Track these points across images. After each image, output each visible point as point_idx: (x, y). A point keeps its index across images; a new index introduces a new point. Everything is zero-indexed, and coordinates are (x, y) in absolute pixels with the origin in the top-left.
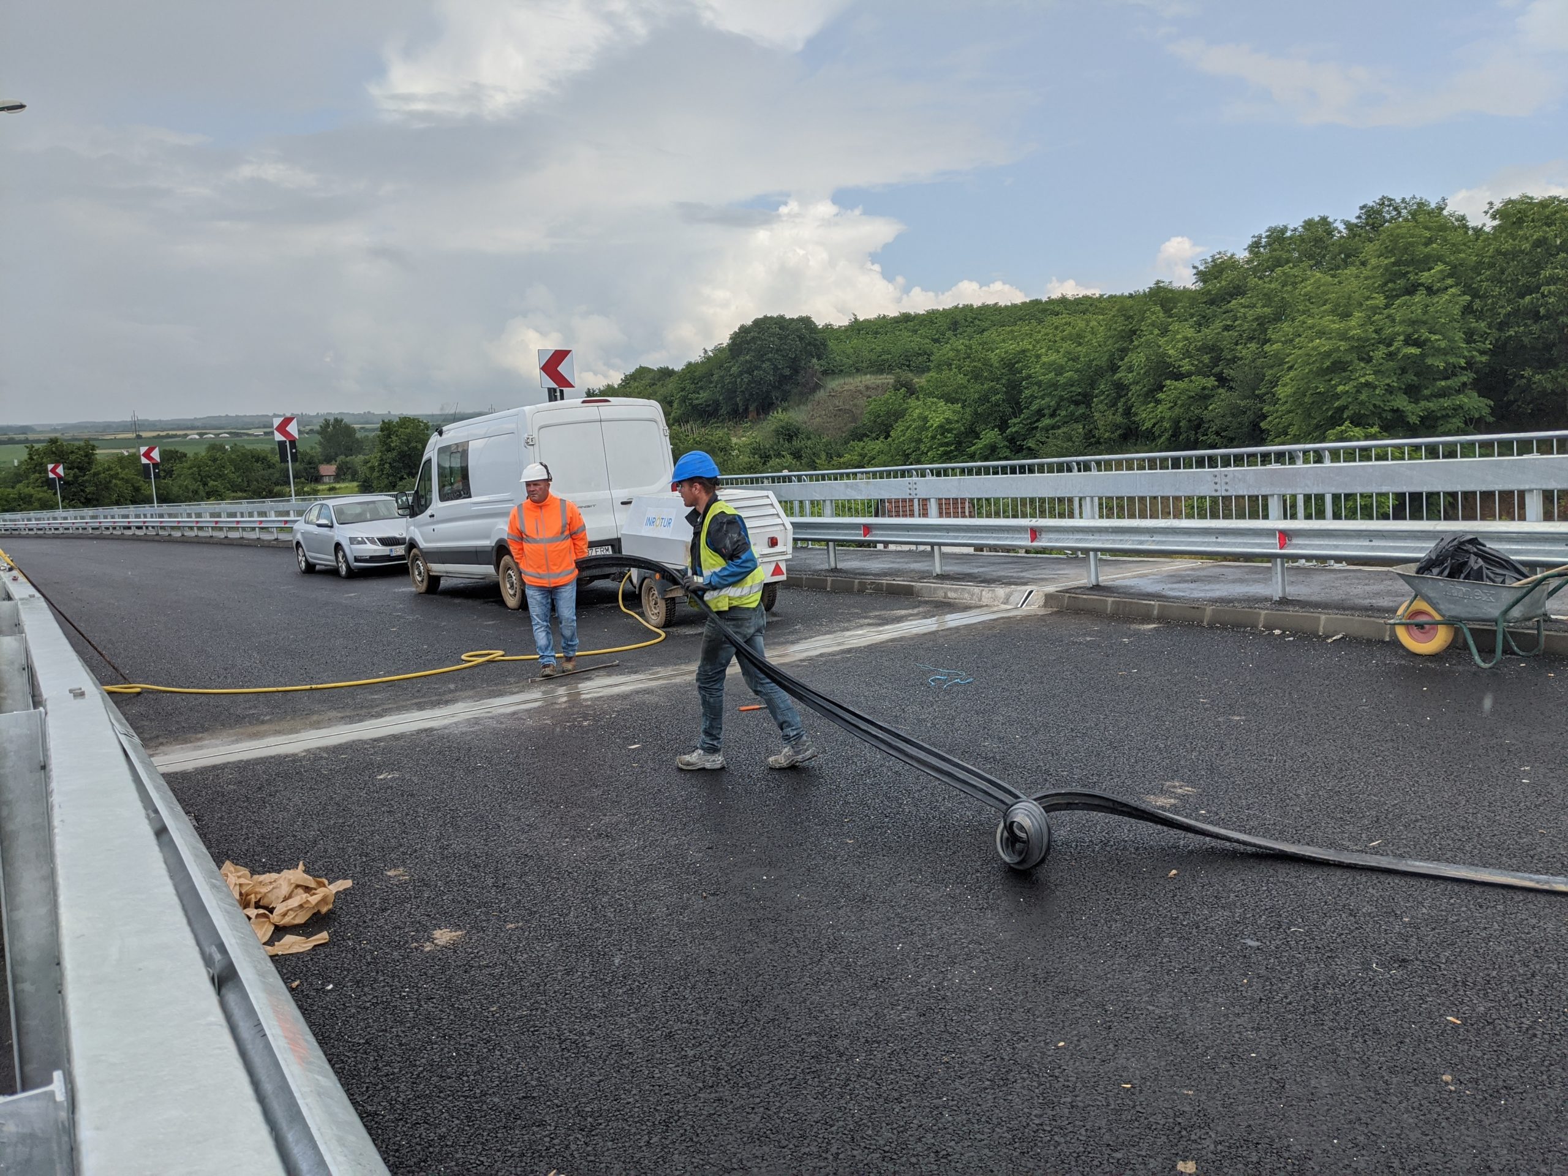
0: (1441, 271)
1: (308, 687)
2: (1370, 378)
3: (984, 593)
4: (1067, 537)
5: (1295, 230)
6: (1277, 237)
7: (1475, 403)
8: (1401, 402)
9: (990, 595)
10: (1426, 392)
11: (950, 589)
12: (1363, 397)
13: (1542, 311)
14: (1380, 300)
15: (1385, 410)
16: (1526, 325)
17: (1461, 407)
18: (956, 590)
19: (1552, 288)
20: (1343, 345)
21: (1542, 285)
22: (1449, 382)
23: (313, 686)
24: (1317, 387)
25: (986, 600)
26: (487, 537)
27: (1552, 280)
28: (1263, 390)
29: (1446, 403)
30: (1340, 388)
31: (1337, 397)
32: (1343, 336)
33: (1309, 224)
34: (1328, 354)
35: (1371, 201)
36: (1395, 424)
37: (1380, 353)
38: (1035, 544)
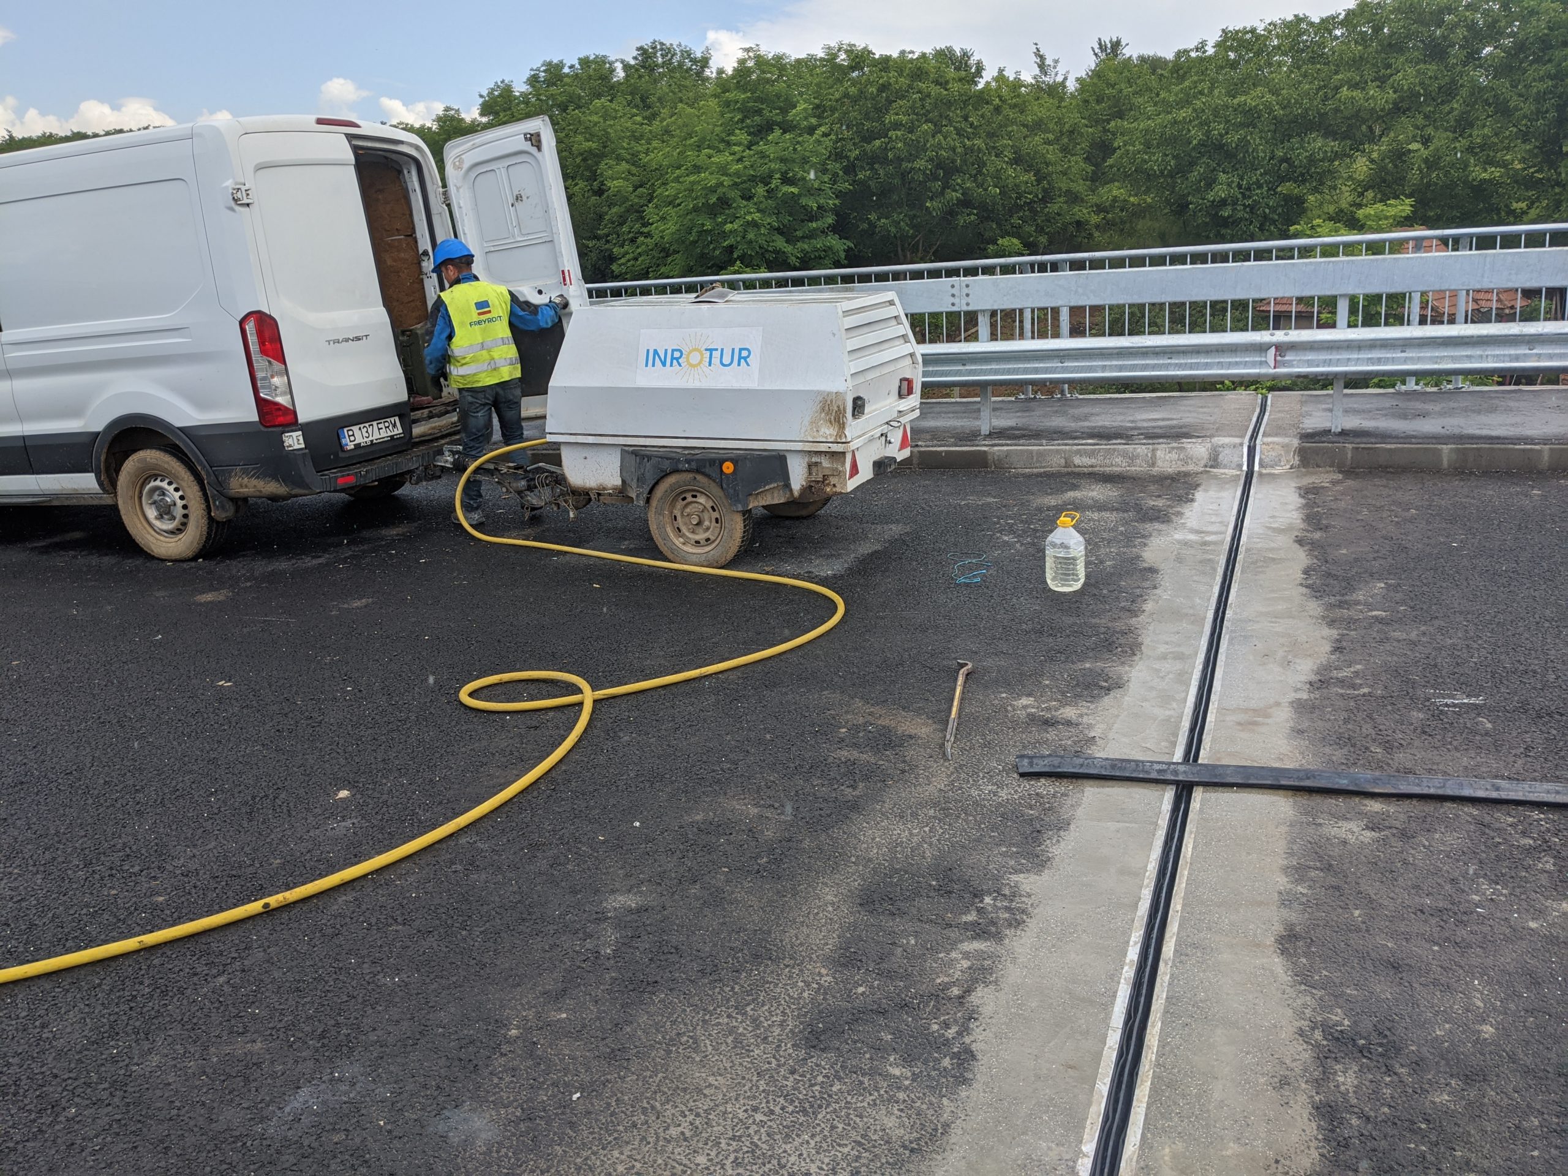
0: (805, 109)
2: (757, 216)
3: (1159, 453)
5: (571, 67)
6: (554, 71)
7: (838, 244)
8: (780, 243)
9: (1174, 456)
10: (799, 233)
12: (751, 236)
13: (890, 155)
14: (742, 136)
15: (767, 251)
16: (872, 169)
17: (830, 248)
19: (899, 133)
20: (727, 180)
21: (889, 130)
22: (820, 223)
24: (703, 225)
25: (1167, 464)
27: (897, 126)
29: (819, 243)
30: (728, 227)
31: (724, 235)
32: (723, 170)
33: (585, 62)
34: (713, 190)
35: (646, 42)
36: (778, 262)
37: (761, 190)
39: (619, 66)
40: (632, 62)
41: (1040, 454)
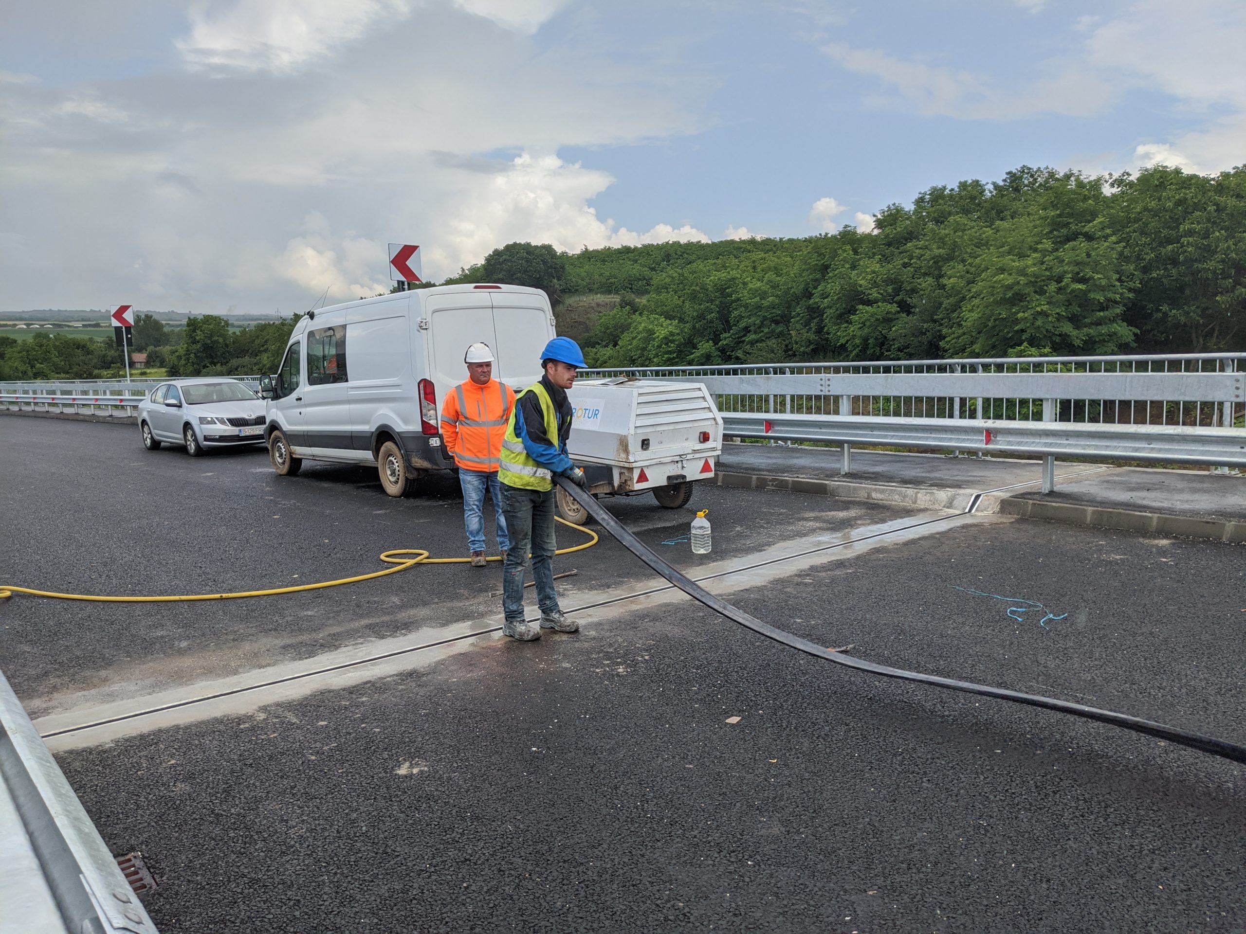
0: (1101, 223)
1: (218, 596)
2: (1045, 308)
3: (919, 495)
4: (1032, 440)
5: (952, 190)
6: (937, 195)
7: (1125, 331)
8: (1067, 328)
9: (928, 497)
10: (1088, 321)
11: (875, 490)
12: (1039, 323)
13: (1181, 258)
14: (1047, 245)
15: (1054, 334)
16: (1165, 269)
17: (1115, 334)
18: (882, 492)
19: (1191, 239)
20: (1023, 280)
21: (1182, 236)
22: (1106, 313)
23: (224, 595)
24: (1000, 314)
25: (923, 503)
26: (366, 422)
27: (1190, 233)
28: (941, 316)
29: (1104, 330)
30: (1020, 315)
31: (1017, 321)
32: (1022, 272)
33: (963, 185)
34: (1009, 287)
35: (1015, 168)
36: (1063, 346)
37: (1053, 287)
38: (988, 446)
39: (991, 187)
40: (1001, 183)
41: (855, 489)
